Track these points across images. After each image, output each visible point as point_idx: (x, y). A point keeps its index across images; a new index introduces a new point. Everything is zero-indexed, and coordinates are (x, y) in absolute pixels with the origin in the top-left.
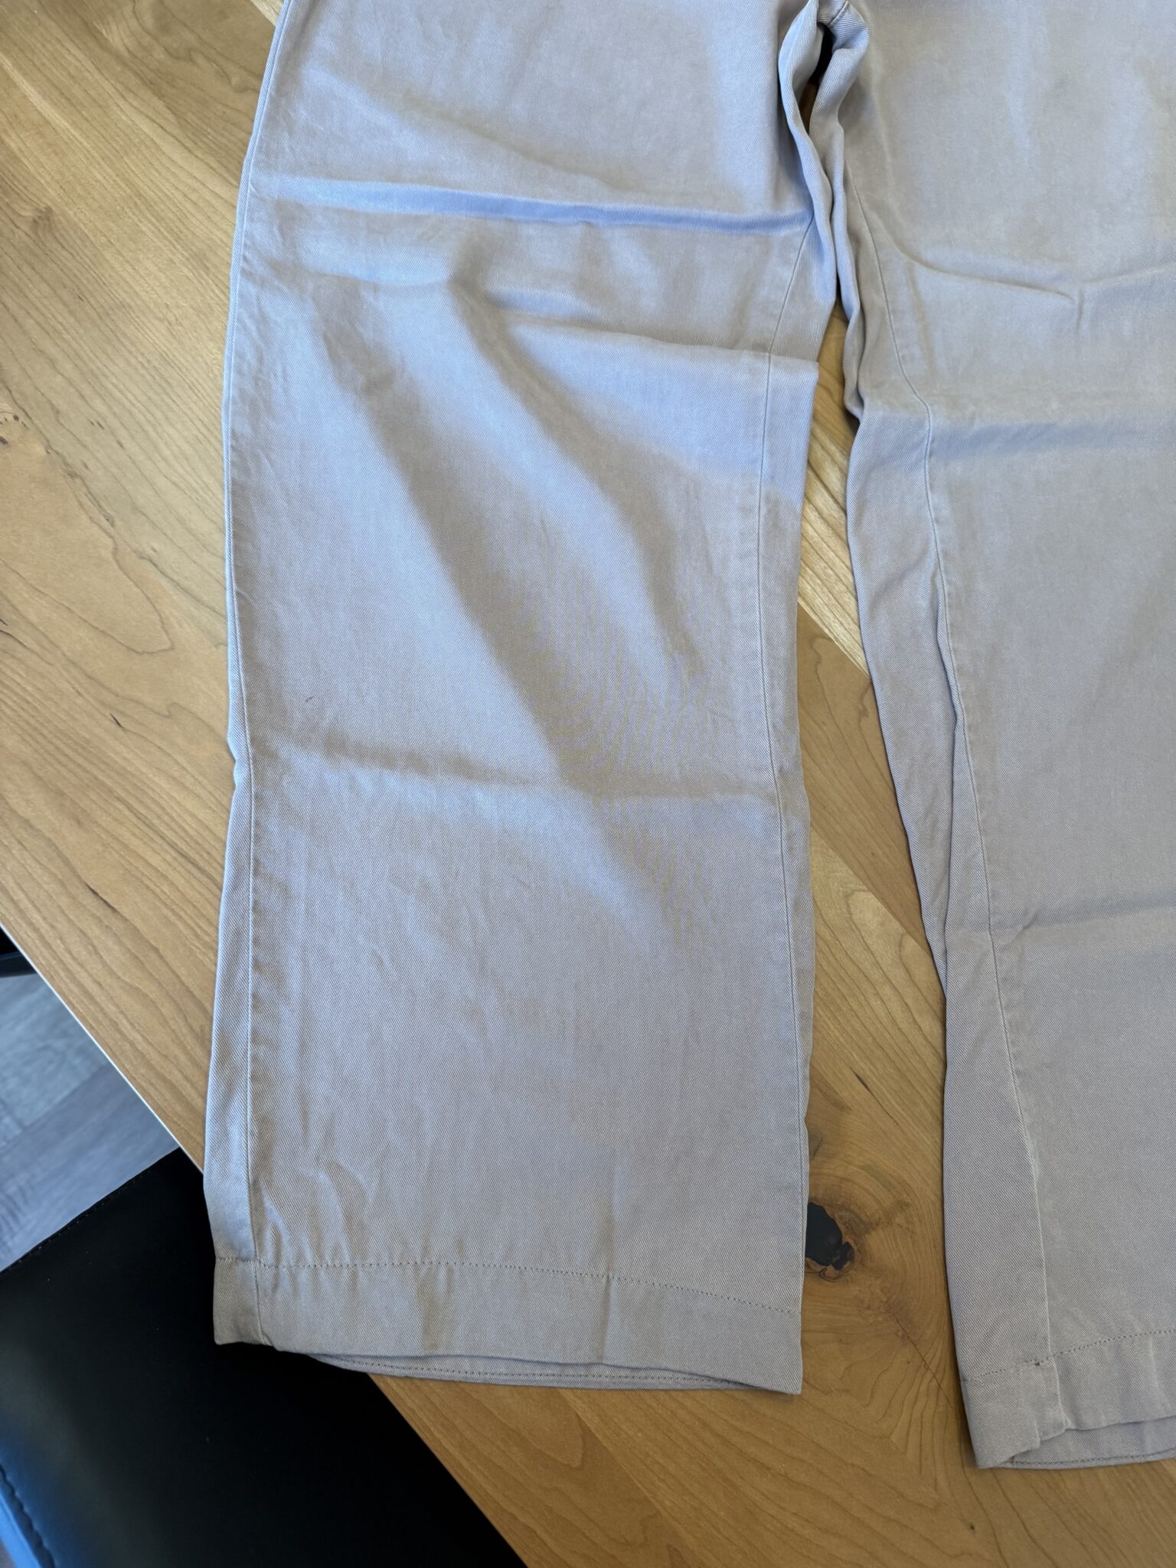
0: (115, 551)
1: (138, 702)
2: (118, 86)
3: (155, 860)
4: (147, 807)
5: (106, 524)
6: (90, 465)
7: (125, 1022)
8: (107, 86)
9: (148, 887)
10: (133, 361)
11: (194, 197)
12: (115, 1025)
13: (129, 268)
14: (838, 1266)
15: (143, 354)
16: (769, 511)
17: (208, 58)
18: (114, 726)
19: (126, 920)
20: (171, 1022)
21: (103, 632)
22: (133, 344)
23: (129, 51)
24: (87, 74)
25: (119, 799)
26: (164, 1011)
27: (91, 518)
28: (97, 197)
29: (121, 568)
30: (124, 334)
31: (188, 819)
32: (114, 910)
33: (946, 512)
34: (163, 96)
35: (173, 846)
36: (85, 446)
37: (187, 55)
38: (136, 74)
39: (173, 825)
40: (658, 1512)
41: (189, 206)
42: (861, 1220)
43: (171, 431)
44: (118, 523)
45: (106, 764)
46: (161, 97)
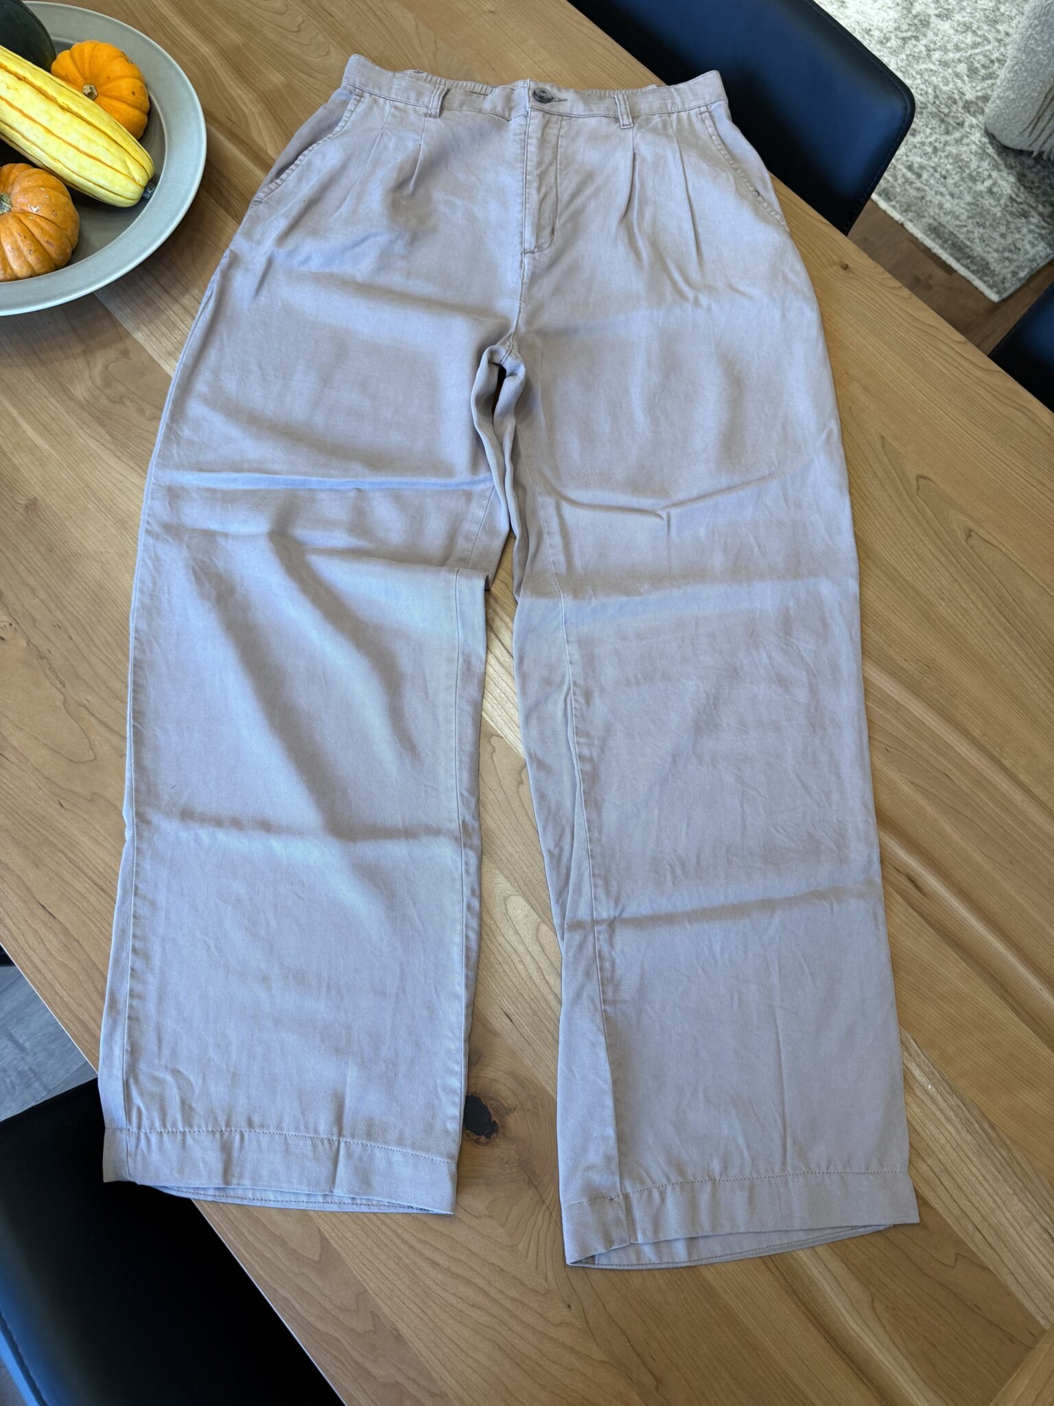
0: (65, 702)
1: (74, 792)
2: (79, 421)
3: (79, 887)
4: (76, 855)
5: (60, 686)
6: (52, 651)
7: (57, 984)
8: (72, 422)
9: (74, 903)
10: (80, 587)
11: (120, 485)
12: (51, 986)
13: (80, 531)
14: (488, 1136)
15: (86, 583)
16: (464, 660)
17: (132, 401)
18: (59, 807)
19: (61, 923)
20: (85, 985)
21: (55, 751)
22: (80, 577)
23: (86, 400)
24: (61, 416)
25: (60, 851)
26: (81, 977)
27: (51, 683)
28: (63, 488)
29: (67, 712)
30: (75, 571)
31: (100, 862)
32: (54, 917)
33: (577, 657)
34: (105, 425)
35: (90, 878)
36: (50, 640)
37: (120, 400)
38: (90, 414)
39: (91, 866)
40: (366, 1290)
41: (118, 492)
42: (504, 1107)
43: (101, 628)
44: (67, 685)
45: (54, 830)
46: (103, 426)
